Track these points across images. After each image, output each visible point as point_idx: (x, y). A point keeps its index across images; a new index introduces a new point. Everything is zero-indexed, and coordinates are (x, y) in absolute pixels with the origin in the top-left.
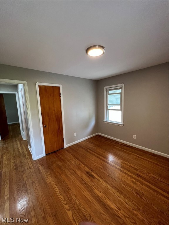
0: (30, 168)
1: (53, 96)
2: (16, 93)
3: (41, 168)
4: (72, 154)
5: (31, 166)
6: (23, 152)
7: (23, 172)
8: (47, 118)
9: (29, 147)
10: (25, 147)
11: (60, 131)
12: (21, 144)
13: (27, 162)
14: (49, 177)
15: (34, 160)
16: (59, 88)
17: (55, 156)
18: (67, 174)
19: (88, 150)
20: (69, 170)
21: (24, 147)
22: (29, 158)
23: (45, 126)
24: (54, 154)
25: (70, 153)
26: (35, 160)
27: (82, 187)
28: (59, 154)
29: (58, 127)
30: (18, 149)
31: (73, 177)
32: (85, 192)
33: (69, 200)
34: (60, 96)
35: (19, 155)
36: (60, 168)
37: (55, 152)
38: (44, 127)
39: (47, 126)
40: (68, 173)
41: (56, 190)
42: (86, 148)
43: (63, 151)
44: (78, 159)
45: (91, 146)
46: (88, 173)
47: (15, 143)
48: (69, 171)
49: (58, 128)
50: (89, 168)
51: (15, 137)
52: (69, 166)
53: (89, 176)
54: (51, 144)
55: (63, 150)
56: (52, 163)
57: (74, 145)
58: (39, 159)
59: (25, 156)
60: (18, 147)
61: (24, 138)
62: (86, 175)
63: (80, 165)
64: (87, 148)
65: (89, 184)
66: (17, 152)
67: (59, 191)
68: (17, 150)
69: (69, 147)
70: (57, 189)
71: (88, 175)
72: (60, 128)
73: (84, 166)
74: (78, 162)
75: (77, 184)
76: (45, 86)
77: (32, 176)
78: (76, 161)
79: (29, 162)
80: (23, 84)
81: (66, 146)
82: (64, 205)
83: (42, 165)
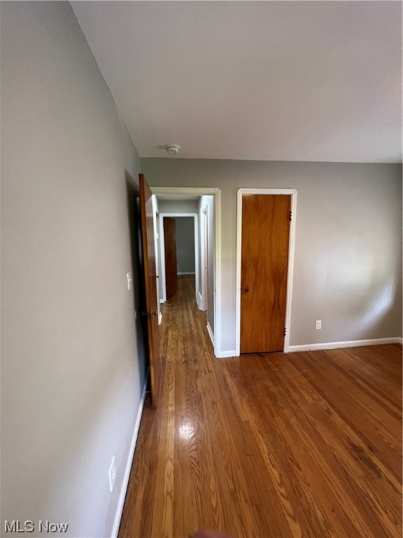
0: (210, 372)
1: (272, 220)
2: (195, 216)
3: (229, 379)
4: (305, 375)
5: (211, 367)
6: (198, 334)
7: (197, 372)
8: (251, 272)
9: (208, 327)
10: (202, 324)
11: (278, 308)
12: (195, 316)
13: (205, 356)
14: (246, 408)
15: (217, 356)
16: (289, 197)
17: (261, 365)
18: (291, 421)
19: (360, 382)
20: (295, 414)
21: (199, 324)
22: (207, 350)
23: (247, 291)
24: (257, 358)
25: (299, 369)
26: (219, 359)
27: (335, 479)
28: (270, 363)
29: (275, 297)
30: (190, 326)
31: (308, 438)
32: (343, 499)
33: (296, 494)
34: (290, 219)
35: (192, 337)
36: (272, 396)
37: (260, 354)
38: (244, 290)
39: (251, 290)
40: (293, 420)
41: (261, 448)
42: (348, 372)
43: (280, 358)
44: (321, 392)
45: (367, 370)
46: (356, 448)
47: (185, 312)
48: (296, 416)
49: (275, 300)
50: (359, 433)
51: (186, 301)
52: (295, 402)
53: (362, 462)
54: (254, 333)
55: (281, 356)
56: (253, 377)
57: (310, 351)
58: (226, 358)
59: (200, 343)
60: (190, 321)
61: (201, 307)
62: (351, 453)
63: (330, 413)
64: (352, 371)
65: (358, 482)
66: (188, 331)
67: (269, 455)
68: (188, 325)
69: (298, 354)
70: (264, 446)
71: (356, 454)
72: (278, 300)
73: (342, 421)
74: (324, 404)
75: (320, 463)
76: (257, 196)
77: (212, 389)
78: (315, 396)
79: (207, 357)
80: (214, 195)
81: (289, 348)
82: (282, 498)
83: (233, 374)
